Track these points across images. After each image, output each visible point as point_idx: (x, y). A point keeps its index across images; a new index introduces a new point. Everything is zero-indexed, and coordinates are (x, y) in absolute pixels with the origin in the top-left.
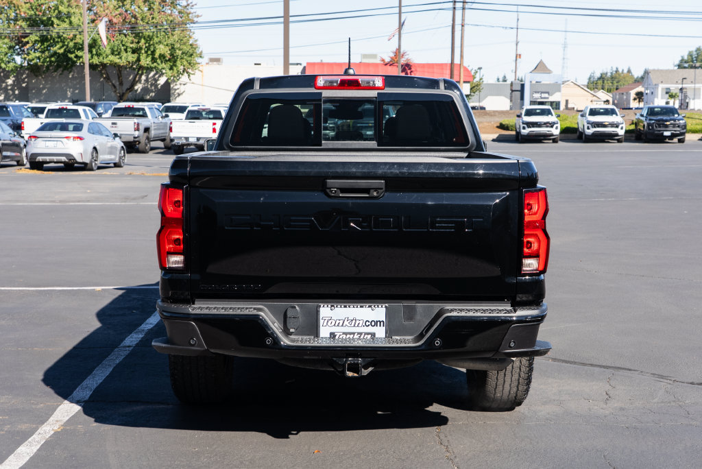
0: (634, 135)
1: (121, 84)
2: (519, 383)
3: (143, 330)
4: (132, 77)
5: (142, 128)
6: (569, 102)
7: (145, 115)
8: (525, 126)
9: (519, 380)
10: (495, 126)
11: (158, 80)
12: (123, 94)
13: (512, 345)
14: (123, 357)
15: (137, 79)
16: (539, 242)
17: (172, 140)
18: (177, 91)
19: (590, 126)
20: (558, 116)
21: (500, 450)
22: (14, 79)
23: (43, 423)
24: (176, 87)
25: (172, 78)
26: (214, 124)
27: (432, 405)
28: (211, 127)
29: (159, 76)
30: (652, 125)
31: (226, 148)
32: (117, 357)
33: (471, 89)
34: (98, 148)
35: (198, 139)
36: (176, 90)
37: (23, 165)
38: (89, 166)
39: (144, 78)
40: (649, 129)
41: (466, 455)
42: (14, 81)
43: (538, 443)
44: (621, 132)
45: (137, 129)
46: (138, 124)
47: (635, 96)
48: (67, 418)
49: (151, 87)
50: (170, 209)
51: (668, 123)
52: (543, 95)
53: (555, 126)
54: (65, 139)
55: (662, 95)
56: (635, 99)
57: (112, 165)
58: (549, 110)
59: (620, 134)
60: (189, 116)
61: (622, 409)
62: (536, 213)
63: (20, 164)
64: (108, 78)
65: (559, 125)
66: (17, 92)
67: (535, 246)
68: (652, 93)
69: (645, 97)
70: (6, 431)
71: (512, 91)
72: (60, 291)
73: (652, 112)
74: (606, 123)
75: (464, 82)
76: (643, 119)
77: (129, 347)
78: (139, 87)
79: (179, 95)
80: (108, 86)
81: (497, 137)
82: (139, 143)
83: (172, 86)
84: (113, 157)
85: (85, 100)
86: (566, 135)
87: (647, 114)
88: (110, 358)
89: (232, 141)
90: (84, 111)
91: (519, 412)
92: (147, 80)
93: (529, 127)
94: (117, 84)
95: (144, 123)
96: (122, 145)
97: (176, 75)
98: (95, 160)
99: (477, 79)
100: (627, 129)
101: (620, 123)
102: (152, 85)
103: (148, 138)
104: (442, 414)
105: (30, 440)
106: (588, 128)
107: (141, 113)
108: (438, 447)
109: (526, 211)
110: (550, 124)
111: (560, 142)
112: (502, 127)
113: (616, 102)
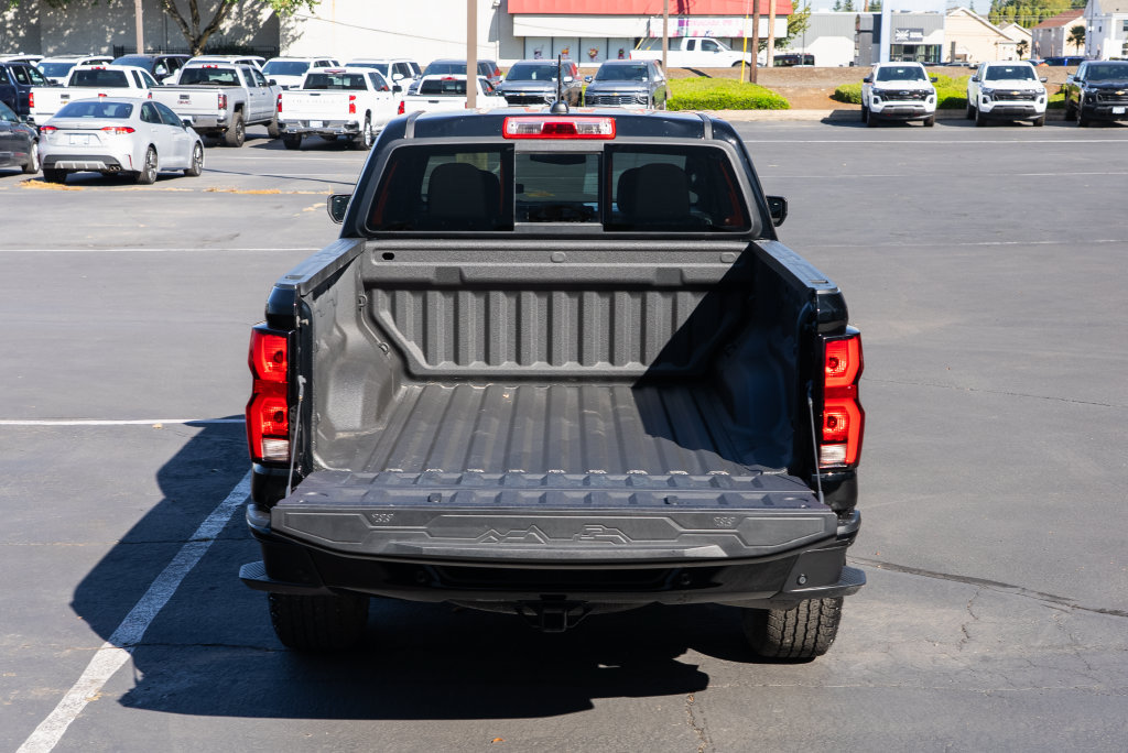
0: (1064, 111)
1: (196, 19)
2: (819, 622)
3: (230, 508)
4: (215, 7)
5: (231, 104)
6: (957, 45)
7: (236, 83)
8: (878, 97)
9: (819, 618)
10: (828, 95)
11: (259, 13)
12: (200, 38)
13: (803, 580)
14: (196, 560)
15: (223, 11)
16: (848, 419)
17: (281, 125)
18: (291, 33)
19: (988, 97)
20: (934, 80)
21: (785, 736)
22: (15, 10)
23: (71, 686)
24: (289, 26)
25: (282, 10)
26: (352, 98)
27: (684, 652)
28: (348, 103)
29: (262, 7)
30: (1093, 97)
31: (360, 233)
32: (187, 560)
33: (789, 27)
34: (156, 144)
35: (326, 123)
36: (288, 30)
37: (34, 172)
38: (141, 177)
39: (235, 9)
40: (1088, 102)
41: (732, 746)
42: (16, 15)
43: (845, 723)
44: (1040, 107)
45: (224, 106)
46: (225, 97)
47: (1070, 34)
48: (108, 676)
49: (247, 24)
50: (268, 366)
51: (1120, 93)
52: (913, 35)
53: (929, 98)
54: (102, 132)
55: (1117, 33)
56: (1070, 39)
57: (182, 172)
58: (919, 70)
59: (1038, 111)
60: (311, 82)
61: (985, 659)
62: (842, 374)
63: (26, 170)
64: (174, 11)
65: (935, 96)
66: (21, 33)
67: (842, 424)
68: (1100, 29)
69: (1087, 36)
70: (13, 701)
71: (859, 32)
72: (96, 427)
73: (1094, 72)
74: (1016, 93)
75: (778, 16)
76: (1079, 84)
77: (206, 540)
78: (226, 25)
79: (294, 39)
80: (174, 23)
81: (831, 116)
82: (227, 129)
83: (282, 23)
84: (181, 159)
85: (134, 51)
86: (948, 111)
87: (1086, 76)
88: (176, 561)
89: (370, 224)
90: (134, 73)
91: (821, 664)
92: (240, 14)
93: (884, 99)
94: (188, 19)
95: (234, 96)
96: (198, 137)
97: (289, 5)
98: (153, 167)
99: (800, 9)
100: (1051, 101)
101: (1041, 91)
102: (248, 22)
103: (241, 121)
104: (699, 670)
105: (50, 717)
106: (985, 101)
107: (228, 78)
108: (688, 731)
109: (828, 370)
110: (920, 94)
111: (936, 124)
112: (839, 97)
113: (1037, 45)
